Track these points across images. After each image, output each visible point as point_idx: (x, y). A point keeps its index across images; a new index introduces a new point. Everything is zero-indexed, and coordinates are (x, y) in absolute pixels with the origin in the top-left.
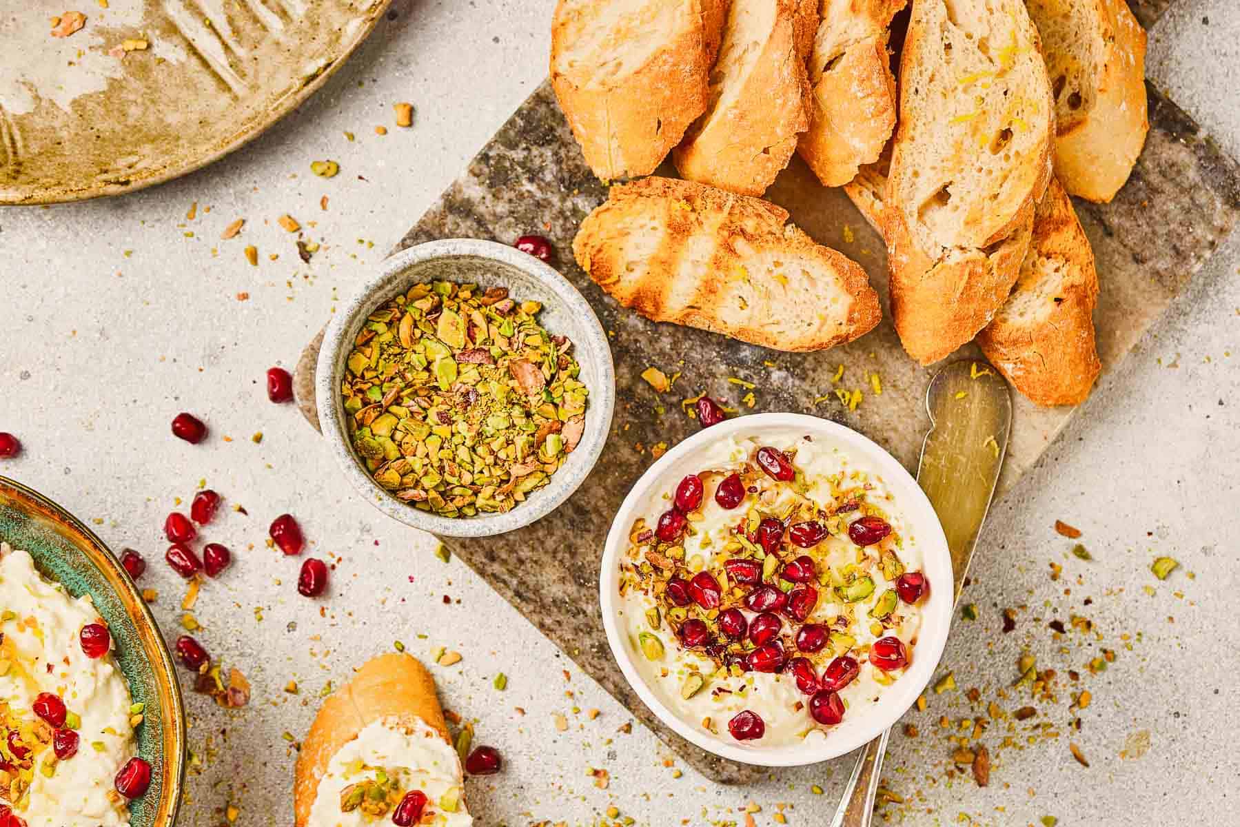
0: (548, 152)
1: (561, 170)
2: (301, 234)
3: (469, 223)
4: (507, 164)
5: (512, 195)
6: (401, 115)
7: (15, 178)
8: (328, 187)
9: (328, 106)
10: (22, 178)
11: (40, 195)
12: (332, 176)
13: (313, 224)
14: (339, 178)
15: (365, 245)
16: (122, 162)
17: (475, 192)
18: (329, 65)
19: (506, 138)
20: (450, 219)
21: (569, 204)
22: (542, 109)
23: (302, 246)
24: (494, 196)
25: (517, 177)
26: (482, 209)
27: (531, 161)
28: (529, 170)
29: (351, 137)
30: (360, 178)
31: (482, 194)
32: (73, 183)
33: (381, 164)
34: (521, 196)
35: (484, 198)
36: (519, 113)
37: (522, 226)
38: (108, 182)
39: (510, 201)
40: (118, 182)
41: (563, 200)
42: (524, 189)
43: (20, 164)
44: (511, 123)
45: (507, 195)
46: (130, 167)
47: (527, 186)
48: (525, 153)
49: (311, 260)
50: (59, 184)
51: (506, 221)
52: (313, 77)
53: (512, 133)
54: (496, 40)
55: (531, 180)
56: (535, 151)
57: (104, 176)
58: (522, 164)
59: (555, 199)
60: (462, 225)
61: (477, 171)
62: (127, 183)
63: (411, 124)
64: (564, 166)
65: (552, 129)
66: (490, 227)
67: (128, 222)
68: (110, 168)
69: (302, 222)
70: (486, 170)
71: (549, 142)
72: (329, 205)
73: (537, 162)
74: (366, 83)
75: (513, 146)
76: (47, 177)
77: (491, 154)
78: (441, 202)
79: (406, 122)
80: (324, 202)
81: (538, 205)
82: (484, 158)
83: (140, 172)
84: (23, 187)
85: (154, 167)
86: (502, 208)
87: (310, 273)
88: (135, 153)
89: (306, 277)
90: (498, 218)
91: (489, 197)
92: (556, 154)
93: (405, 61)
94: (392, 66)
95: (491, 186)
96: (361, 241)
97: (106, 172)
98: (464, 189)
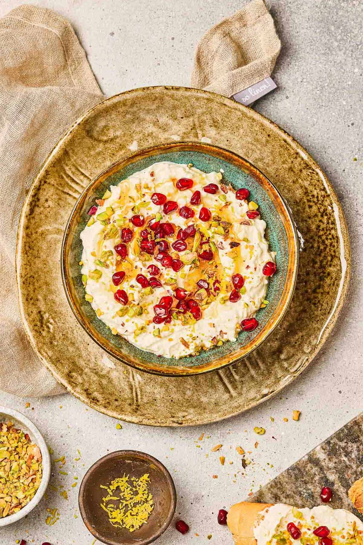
0: (355, 446)
1: (359, 454)
2: (244, 456)
3: (316, 468)
4: (337, 447)
5: (337, 461)
6: (296, 416)
7: (136, 412)
8: (259, 438)
10: (139, 412)
11: (145, 421)
12: (262, 435)
13: (250, 453)
14: (264, 436)
15: (270, 466)
16: (180, 414)
17: (322, 456)
18: (273, 392)
19: (338, 436)
20: (309, 465)
21: (359, 469)
22: (356, 428)
23: (244, 461)
24: (329, 459)
25: (340, 453)
26: (323, 464)
27: (347, 448)
28: (346, 452)
29: (273, 420)
30: (273, 437)
31: (324, 458)
32: (159, 419)
33: (283, 433)
34: (340, 462)
35: (325, 459)
36: (346, 426)
37: (338, 474)
38: (174, 422)
39: (335, 463)
40: (178, 423)
41: (358, 467)
42: (342, 459)
43: (138, 406)
44: (342, 430)
45: (335, 460)
46: (184, 417)
47: (344, 458)
48: (346, 444)
49: (246, 468)
50: (154, 418)
51: (332, 471)
52: (266, 395)
53: (342, 435)
54: (340, 392)
55: (346, 456)
56: (350, 444)
57: (172, 419)
58: (343, 449)
59: (354, 466)
60: (314, 469)
61: (324, 448)
62: (181, 424)
63: (299, 420)
64: (361, 453)
65: (358, 437)
66: (325, 472)
67: (174, 436)
68: (175, 416)
69: (246, 451)
70: (328, 448)
71: (356, 442)
72: (258, 446)
73: (350, 449)
74: (283, 399)
75: (341, 440)
76: (149, 414)
77: (332, 441)
78: (307, 457)
79: (297, 419)
80: (256, 444)
81: (347, 467)
82: (328, 442)
83: (188, 420)
84: (139, 417)
85: (193, 419)
86: (332, 465)
87: (244, 472)
88: (187, 412)
89: (243, 474)
90: (329, 469)
91: (327, 459)
92: (358, 447)
93: (301, 393)
94: (295, 394)
95: (328, 455)
96: (268, 464)
97: (173, 417)
98: (317, 454)
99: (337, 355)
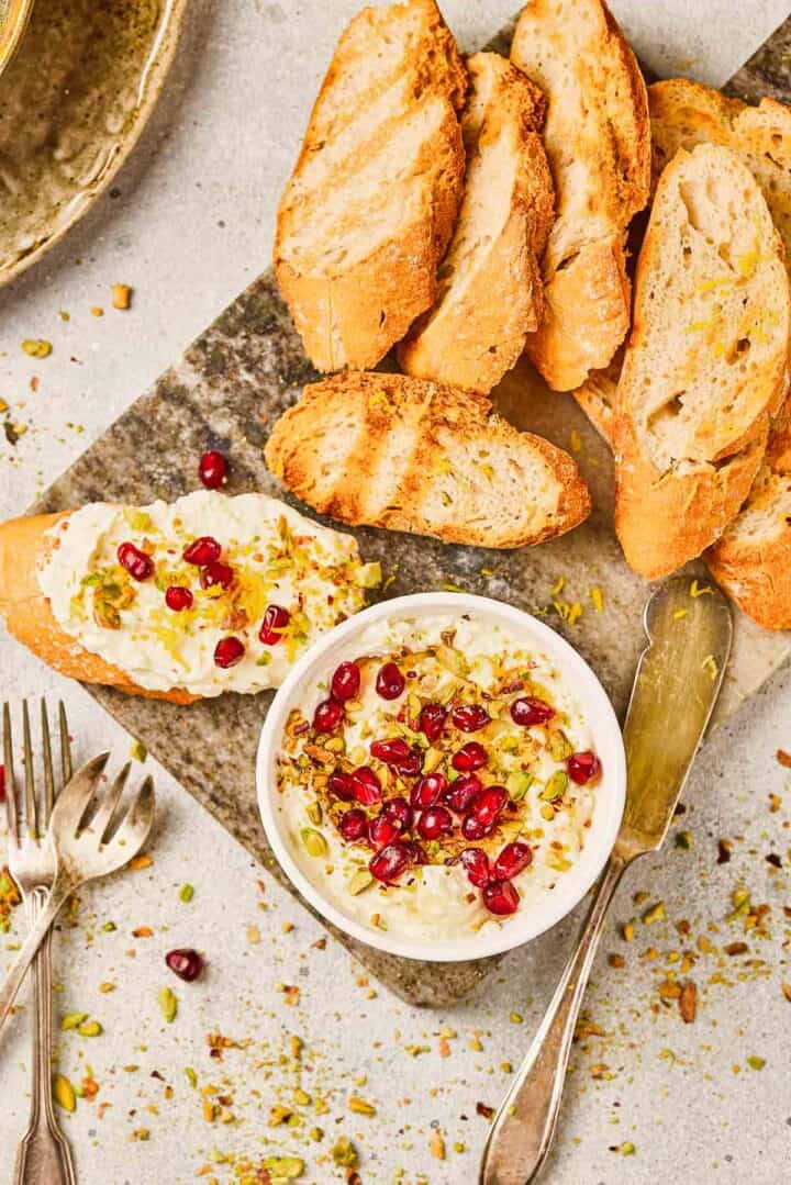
0: (268, 341)
1: (281, 360)
2: (8, 416)
3: (182, 411)
4: (225, 352)
5: (228, 384)
6: (119, 297)
8: (39, 367)
9: (43, 285)
12: (44, 357)
13: (22, 406)
14: (51, 358)
15: (75, 429)
17: (190, 379)
18: (45, 240)
19: (225, 325)
20: (163, 406)
21: (287, 396)
22: (265, 297)
23: (9, 427)
24: (210, 384)
25: (235, 366)
26: (196, 397)
27: (251, 350)
28: (247, 360)
29: (66, 317)
30: (73, 359)
31: (197, 382)
33: (95, 346)
34: (238, 386)
35: (199, 386)
36: (240, 300)
37: (238, 417)
39: (226, 390)
41: (282, 392)
42: (241, 379)
44: (232, 309)
45: (224, 384)
47: (245, 376)
48: (244, 341)
49: (18, 443)
51: (221, 410)
52: (28, 252)
53: (232, 321)
54: (221, 224)
55: (249, 370)
56: (255, 340)
58: (241, 353)
59: (273, 391)
60: (175, 413)
61: (194, 358)
63: (128, 307)
64: (284, 358)
65: (274, 318)
66: (204, 416)
69: (10, 403)
70: (203, 357)
71: (267, 332)
72: (39, 387)
73: (256, 352)
74: (84, 261)
75: (232, 333)
77: (210, 340)
78: (154, 388)
79: (124, 304)
80: (34, 383)
81: (255, 396)
82: (202, 344)
86: (217, 397)
87: (16, 456)
89: (12, 459)
90: (213, 407)
91: (205, 385)
92: (276, 344)
93: (125, 240)
94: (111, 245)
95: (207, 374)
96: (71, 426)
98: (179, 376)
99: (200, 135)
